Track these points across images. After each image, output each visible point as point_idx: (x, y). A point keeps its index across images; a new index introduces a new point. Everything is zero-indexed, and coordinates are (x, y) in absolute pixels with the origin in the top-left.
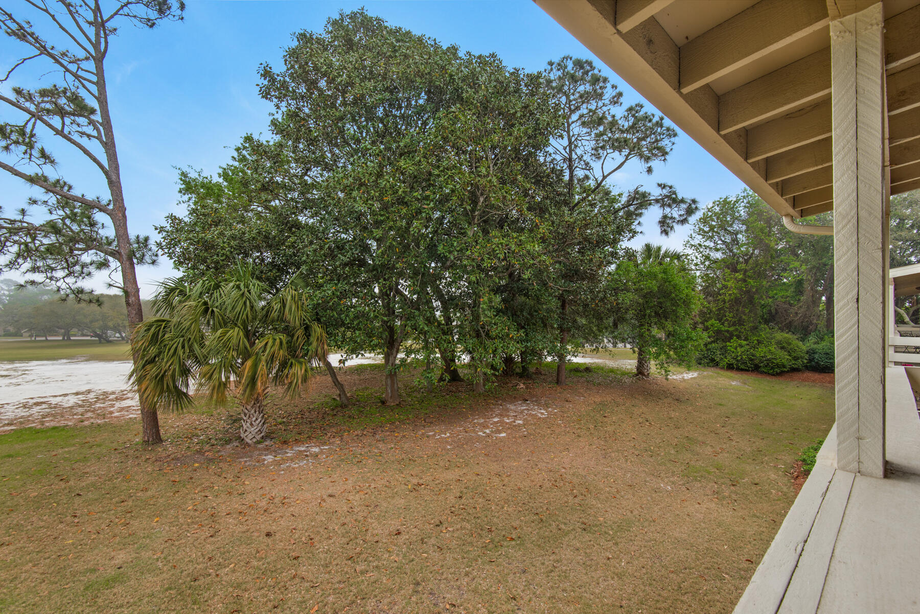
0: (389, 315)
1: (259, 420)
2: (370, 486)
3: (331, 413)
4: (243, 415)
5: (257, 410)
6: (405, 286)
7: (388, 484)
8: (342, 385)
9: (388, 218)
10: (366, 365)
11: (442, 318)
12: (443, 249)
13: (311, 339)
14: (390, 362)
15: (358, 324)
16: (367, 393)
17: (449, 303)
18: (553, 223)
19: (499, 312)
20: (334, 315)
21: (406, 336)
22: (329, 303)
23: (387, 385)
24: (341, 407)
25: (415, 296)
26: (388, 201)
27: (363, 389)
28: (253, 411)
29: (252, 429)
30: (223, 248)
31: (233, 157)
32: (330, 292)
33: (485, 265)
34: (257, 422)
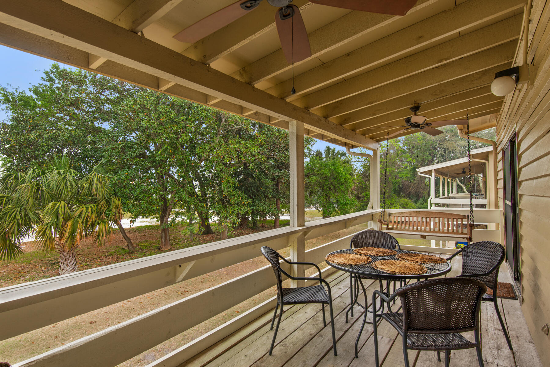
0: (163, 191)
1: (73, 262)
2: (154, 295)
3: (122, 257)
4: (60, 260)
5: (71, 255)
6: (174, 171)
7: (165, 293)
8: (129, 239)
9: (164, 131)
10: (145, 226)
11: (200, 192)
12: (199, 150)
13: (111, 207)
14: (164, 221)
15: (143, 197)
16: (146, 244)
17: (204, 183)
18: (267, 135)
19: (235, 188)
20: (126, 191)
21: (175, 205)
22: (123, 183)
23: (161, 237)
24: (129, 253)
25: (181, 179)
26: (164, 121)
27: (144, 242)
28: (68, 256)
29: (68, 268)
30: (43, 146)
31: (42, 78)
32: (124, 176)
33: (225, 161)
34: (71, 263)
